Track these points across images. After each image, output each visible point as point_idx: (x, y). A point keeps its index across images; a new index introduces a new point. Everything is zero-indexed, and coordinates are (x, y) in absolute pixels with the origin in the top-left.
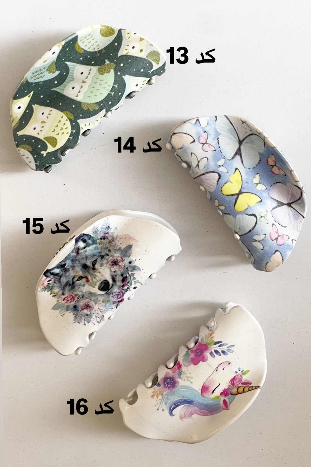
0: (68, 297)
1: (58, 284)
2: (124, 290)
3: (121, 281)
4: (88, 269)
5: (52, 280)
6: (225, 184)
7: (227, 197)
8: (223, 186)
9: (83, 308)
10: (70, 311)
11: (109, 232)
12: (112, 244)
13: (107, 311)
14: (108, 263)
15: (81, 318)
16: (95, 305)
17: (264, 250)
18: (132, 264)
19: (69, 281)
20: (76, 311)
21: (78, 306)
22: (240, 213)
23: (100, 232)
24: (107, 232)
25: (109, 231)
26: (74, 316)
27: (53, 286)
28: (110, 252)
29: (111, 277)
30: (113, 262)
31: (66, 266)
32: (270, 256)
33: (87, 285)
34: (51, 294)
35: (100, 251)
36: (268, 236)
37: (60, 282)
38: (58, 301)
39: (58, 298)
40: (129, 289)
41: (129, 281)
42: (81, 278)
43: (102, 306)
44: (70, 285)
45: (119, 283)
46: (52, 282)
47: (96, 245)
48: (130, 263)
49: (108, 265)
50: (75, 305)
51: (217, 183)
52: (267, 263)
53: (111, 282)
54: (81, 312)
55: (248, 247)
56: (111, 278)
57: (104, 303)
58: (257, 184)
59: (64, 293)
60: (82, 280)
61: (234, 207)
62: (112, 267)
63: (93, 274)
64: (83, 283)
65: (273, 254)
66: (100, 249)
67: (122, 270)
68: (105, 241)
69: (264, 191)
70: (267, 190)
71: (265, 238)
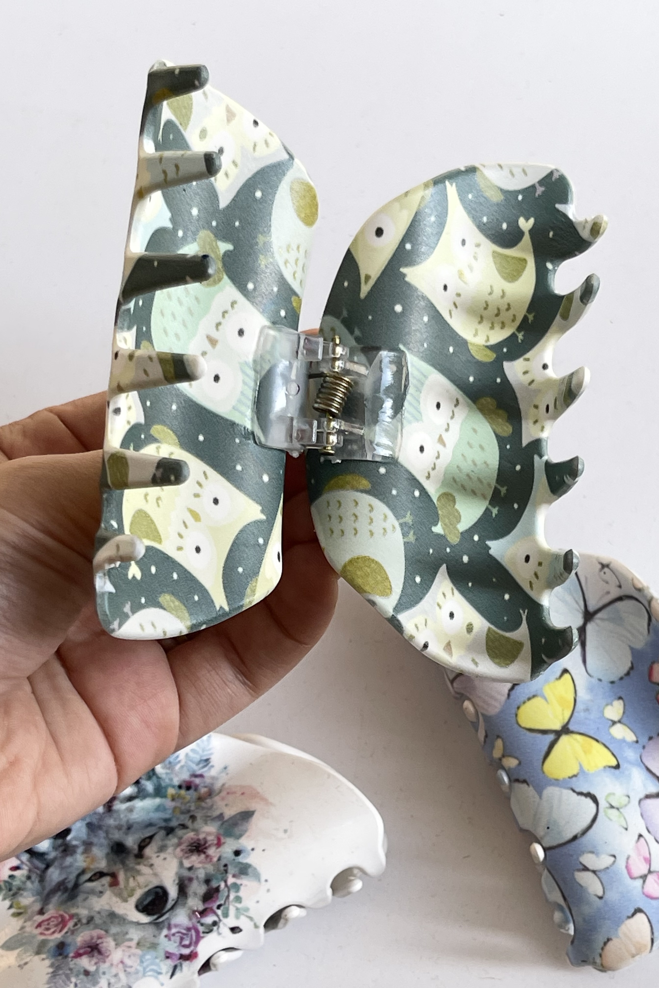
0: (52, 919)
1: (37, 883)
2: (202, 925)
3: (201, 898)
4: (124, 855)
5: (23, 869)
6: (529, 699)
7: (528, 733)
8: (524, 703)
9: (81, 951)
10: (44, 956)
11: (206, 775)
12: (203, 804)
13: (144, 975)
14: (179, 844)
15: (68, 978)
16: (116, 948)
17: (603, 901)
18: (241, 859)
19: (66, 881)
20: (60, 958)
21: (69, 945)
22: (556, 782)
23: (182, 767)
24: (199, 772)
25: (206, 771)
26: (51, 970)
27: (23, 887)
28: (193, 822)
29: (177, 882)
30: (195, 844)
31: (69, 838)
32: (618, 923)
33: (108, 894)
34: (11, 907)
35: (167, 816)
36: (621, 863)
37: (42, 879)
38: (22, 928)
39: (25, 922)
40: (218, 929)
41: (222, 902)
42: (100, 875)
43: (132, 957)
44: (66, 890)
45: (194, 902)
46: (23, 875)
47: (164, 800)
48: (237, 853)
49: (178, 850)
50: (62, 939)
51: (509, 695)
52: (609, 940)
53: (173, 892)
54: (73, 962)
55: (562, 887)
56: (178, 884)
57: (142, 950)
58: (614, 723)
59: (44, 911)
60: (100, 882)
61: (543, 762)
62: (187, 855)
63: (133, 869)
64: (100, 889)
65: (629, 917)
66: (170, 812)
67: (210, 868)
68: (189, 795)
69: (630, 745)
70: (637, 745)
71: (611, 866)
